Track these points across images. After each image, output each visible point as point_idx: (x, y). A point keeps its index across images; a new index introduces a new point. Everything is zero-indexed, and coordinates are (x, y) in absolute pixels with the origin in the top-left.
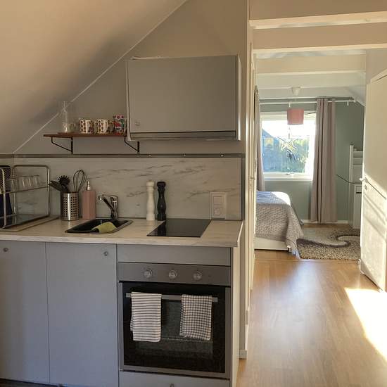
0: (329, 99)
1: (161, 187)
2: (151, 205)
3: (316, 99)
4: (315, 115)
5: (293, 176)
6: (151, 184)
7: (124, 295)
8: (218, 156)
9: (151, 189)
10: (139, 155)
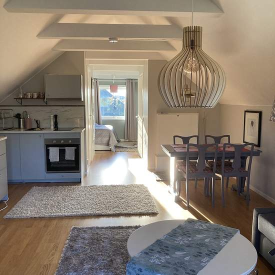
0: (132, 80)
1: (56, 117)
2: (52, 123)
3: (126, 80)
4: (125, 87)
5: (116, 118)
6: (52, 116)
7: (47, 148)
8: (76, 106)
9: (52, 117)
10: (47, 106)
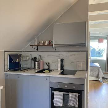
1: (62, 60)
2: (59, 65)
3: (107, 36)
4: (107, 40)
5: (100, 58)
6: (59, 59)
7: (52, 92)
8: (79, 51)
9: (59, 61)
10: (56, 51)
